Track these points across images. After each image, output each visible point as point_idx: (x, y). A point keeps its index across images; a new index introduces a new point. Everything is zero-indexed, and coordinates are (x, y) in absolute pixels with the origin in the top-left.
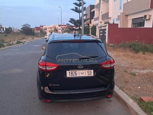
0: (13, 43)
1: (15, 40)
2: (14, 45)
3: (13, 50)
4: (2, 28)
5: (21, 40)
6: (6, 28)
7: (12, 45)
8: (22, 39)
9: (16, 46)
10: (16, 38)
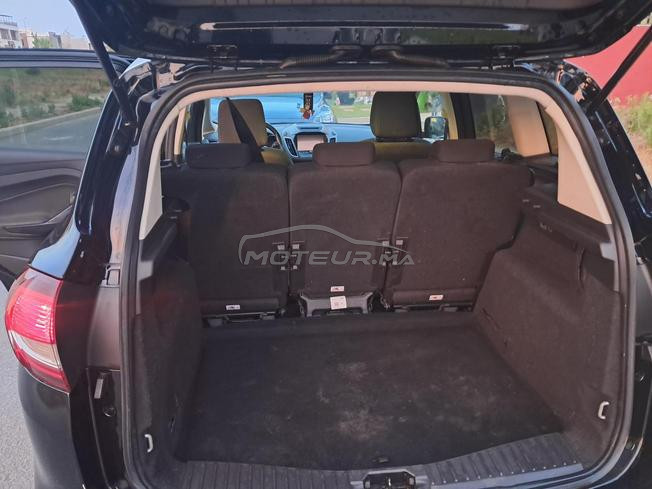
0: (52, 108)
1: (68, 91)
2: (57, 115)
3: (45, 138)
4: (20, 38)
5: (94, 91)
6: (35, 37)
7: (46, 117)
8: (99, 88)
9: (68, 119)
10: (77, 82)
